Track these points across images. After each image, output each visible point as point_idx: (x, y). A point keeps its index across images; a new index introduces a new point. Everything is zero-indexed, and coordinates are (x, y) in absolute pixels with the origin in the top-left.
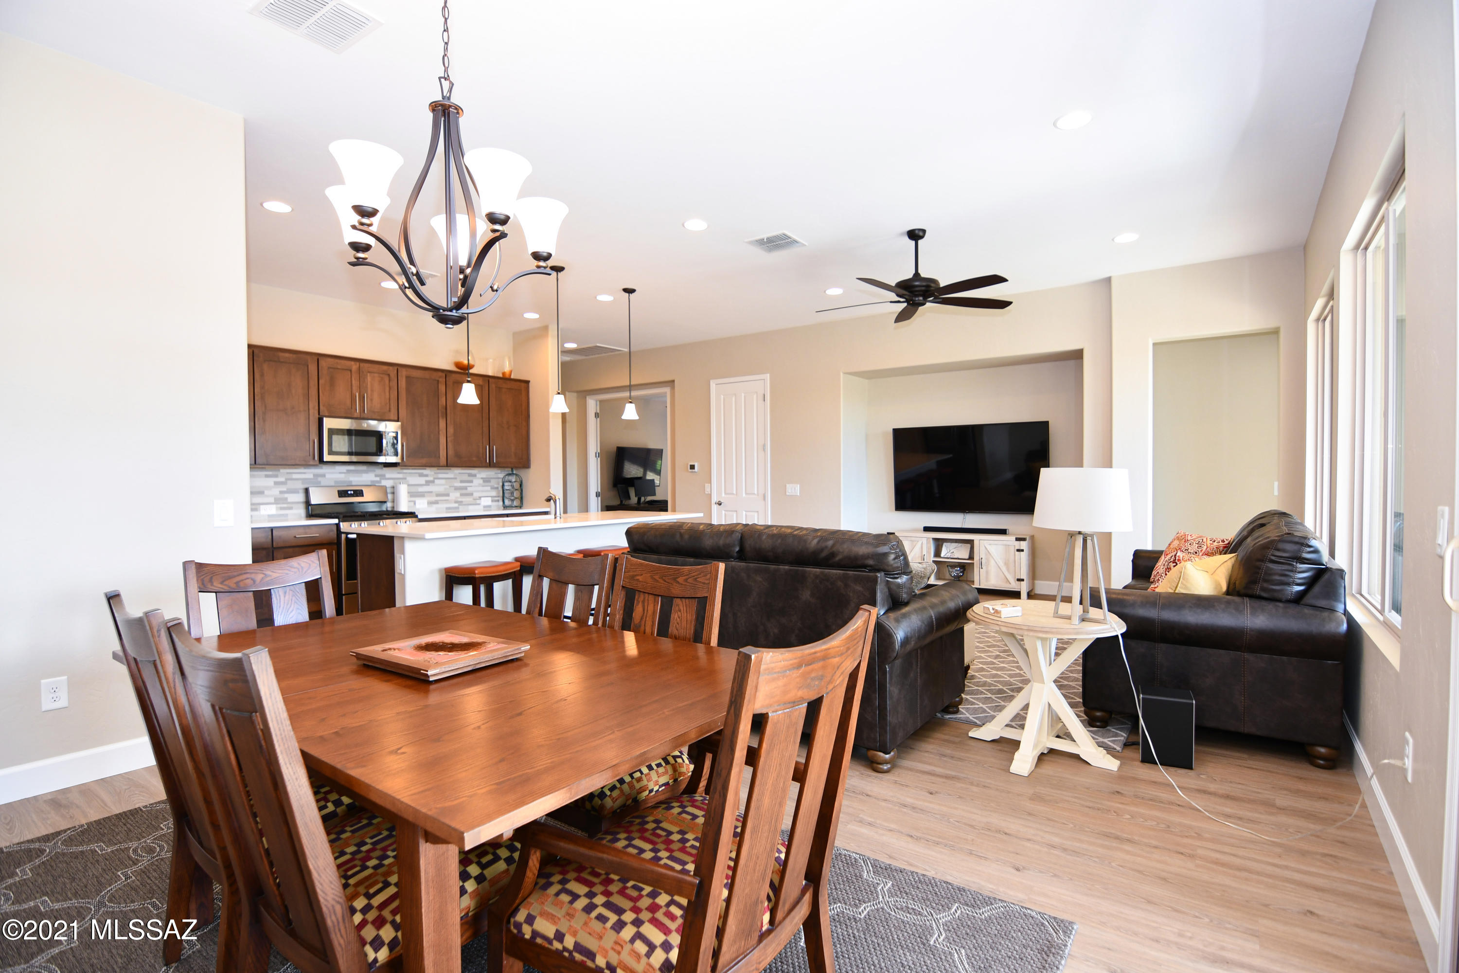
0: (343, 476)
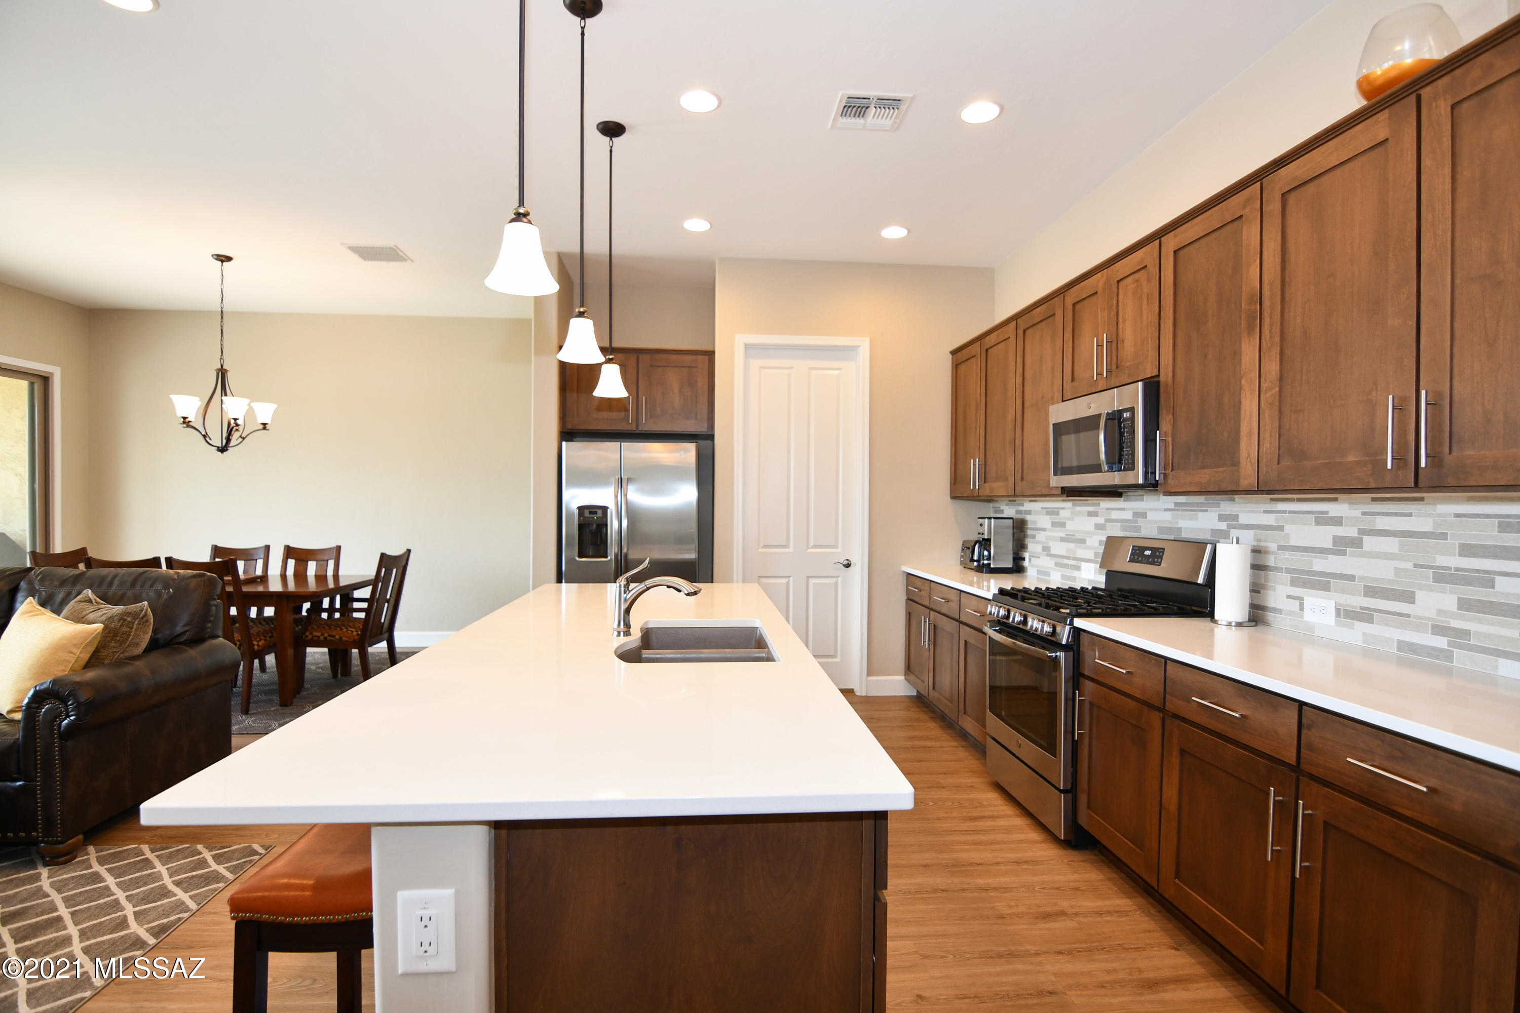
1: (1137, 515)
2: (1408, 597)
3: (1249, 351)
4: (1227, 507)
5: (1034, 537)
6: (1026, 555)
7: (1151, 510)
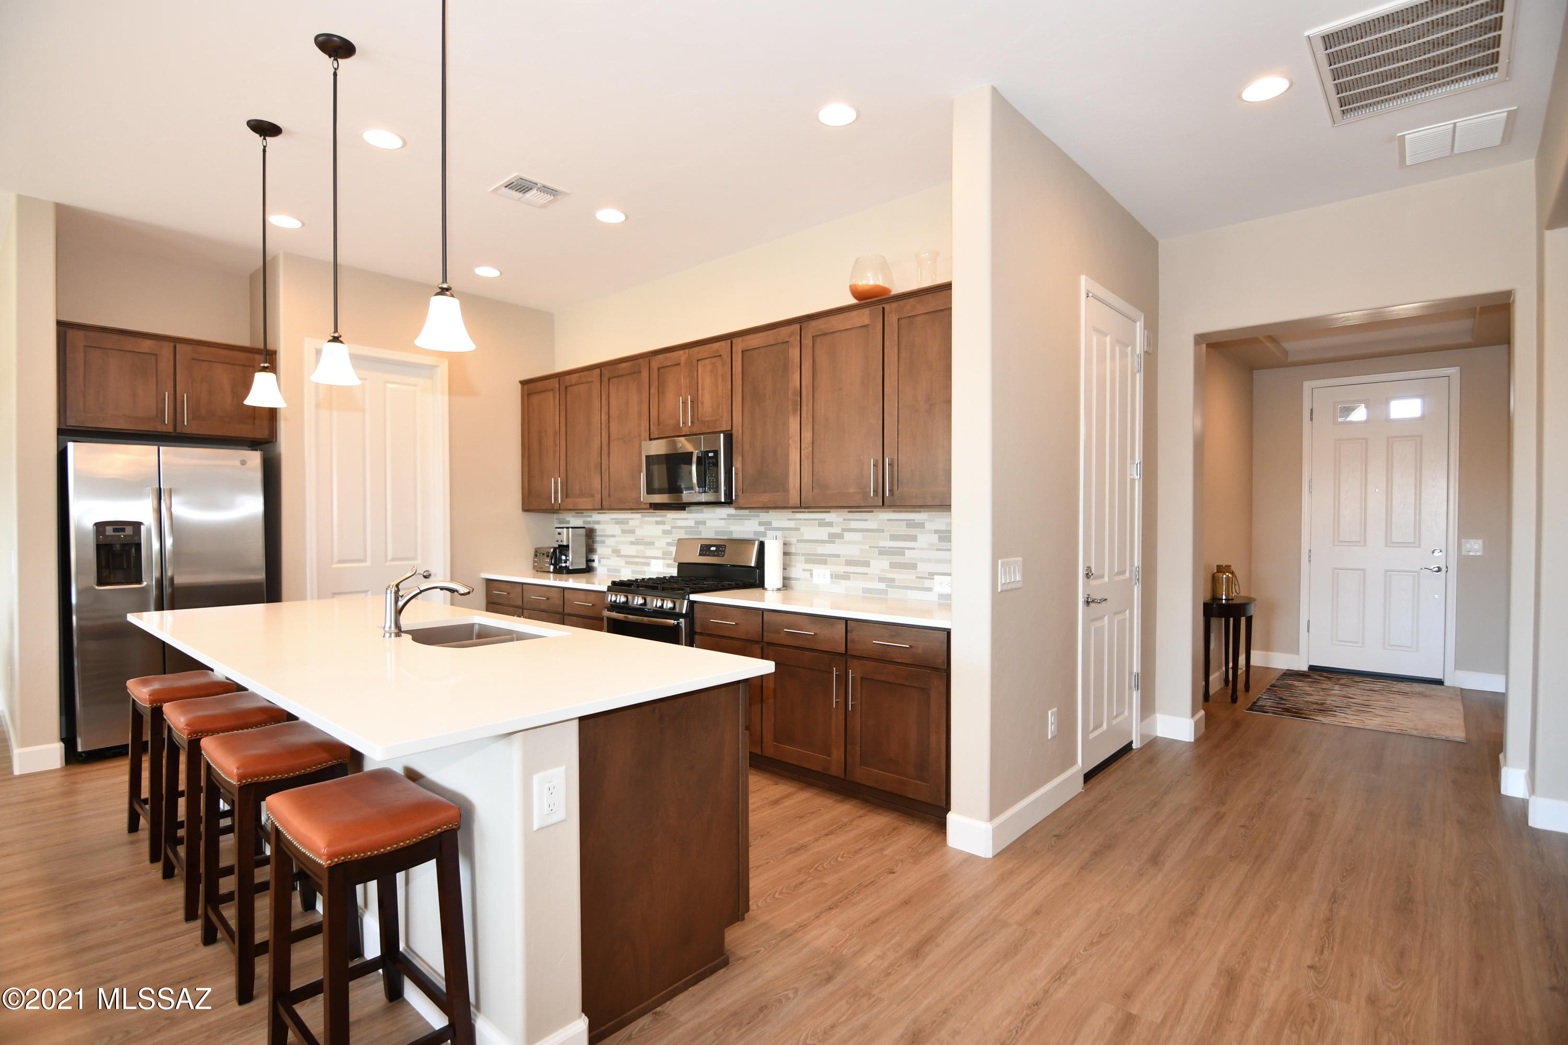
0: (723, 523)
1: (698, 523)
2: (866, 564)
3: (794, 424)
4: (765, 516)
5: (603, 542)
6: (596, 557)
7: (709, 519)
